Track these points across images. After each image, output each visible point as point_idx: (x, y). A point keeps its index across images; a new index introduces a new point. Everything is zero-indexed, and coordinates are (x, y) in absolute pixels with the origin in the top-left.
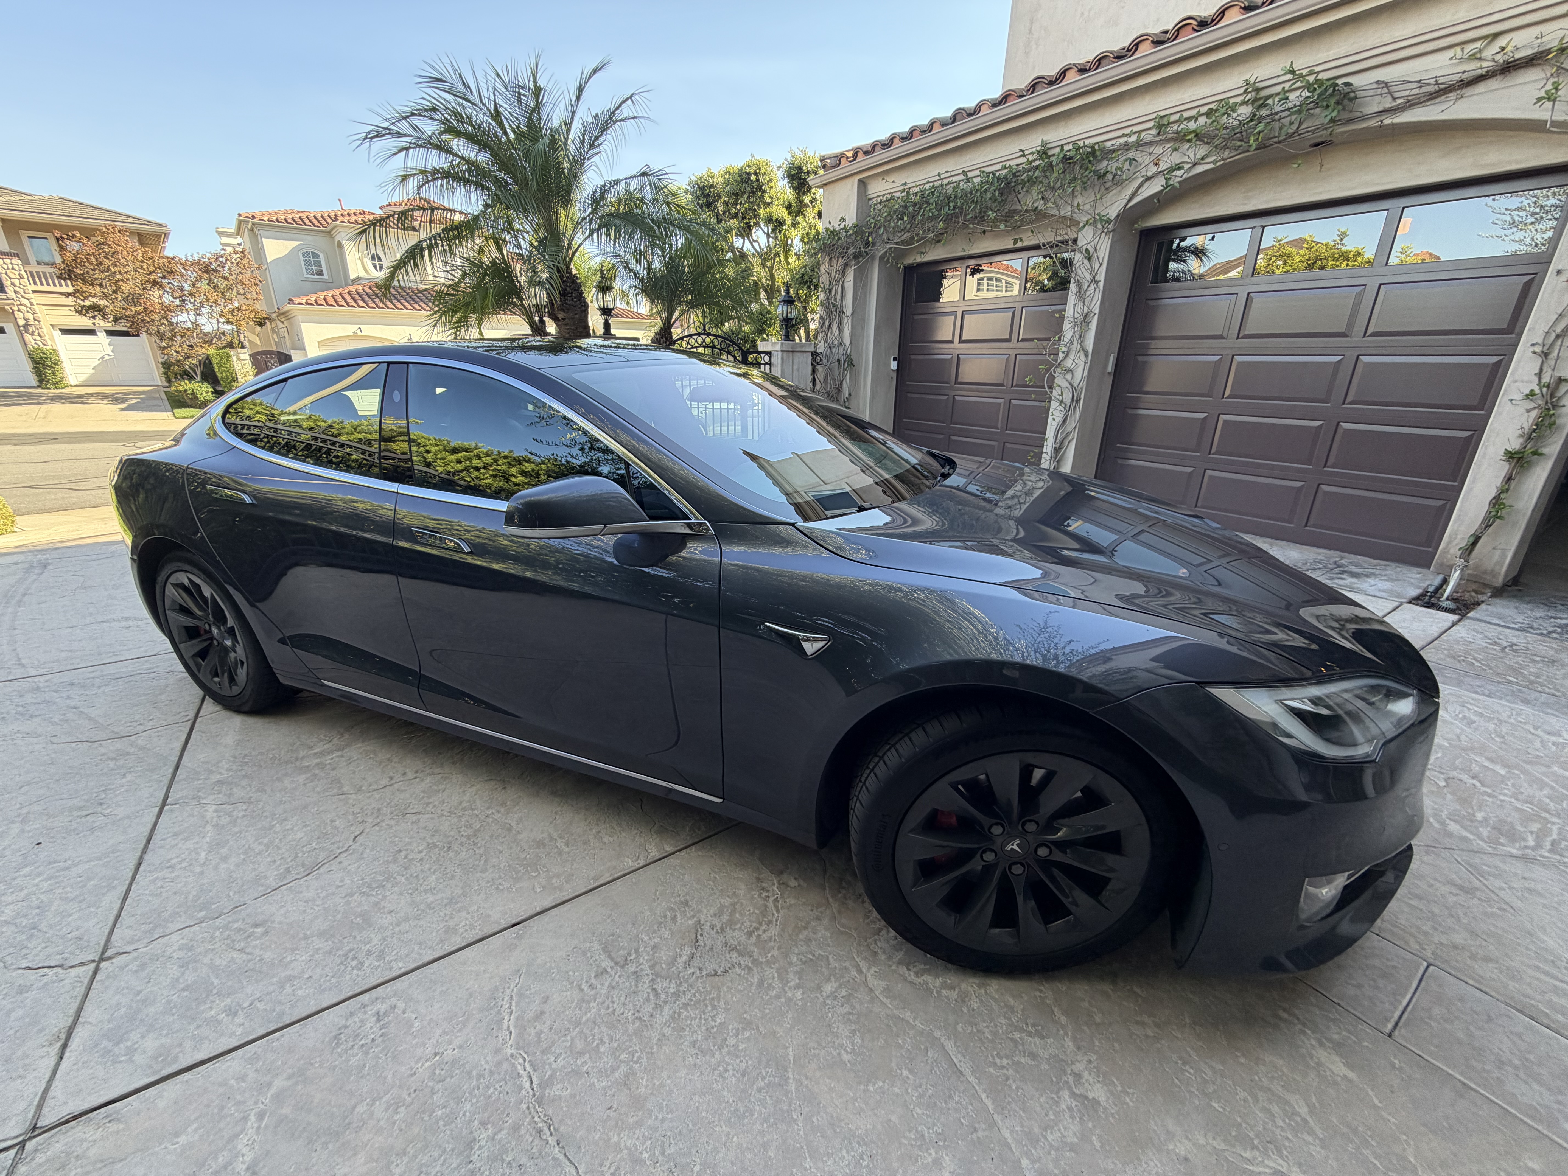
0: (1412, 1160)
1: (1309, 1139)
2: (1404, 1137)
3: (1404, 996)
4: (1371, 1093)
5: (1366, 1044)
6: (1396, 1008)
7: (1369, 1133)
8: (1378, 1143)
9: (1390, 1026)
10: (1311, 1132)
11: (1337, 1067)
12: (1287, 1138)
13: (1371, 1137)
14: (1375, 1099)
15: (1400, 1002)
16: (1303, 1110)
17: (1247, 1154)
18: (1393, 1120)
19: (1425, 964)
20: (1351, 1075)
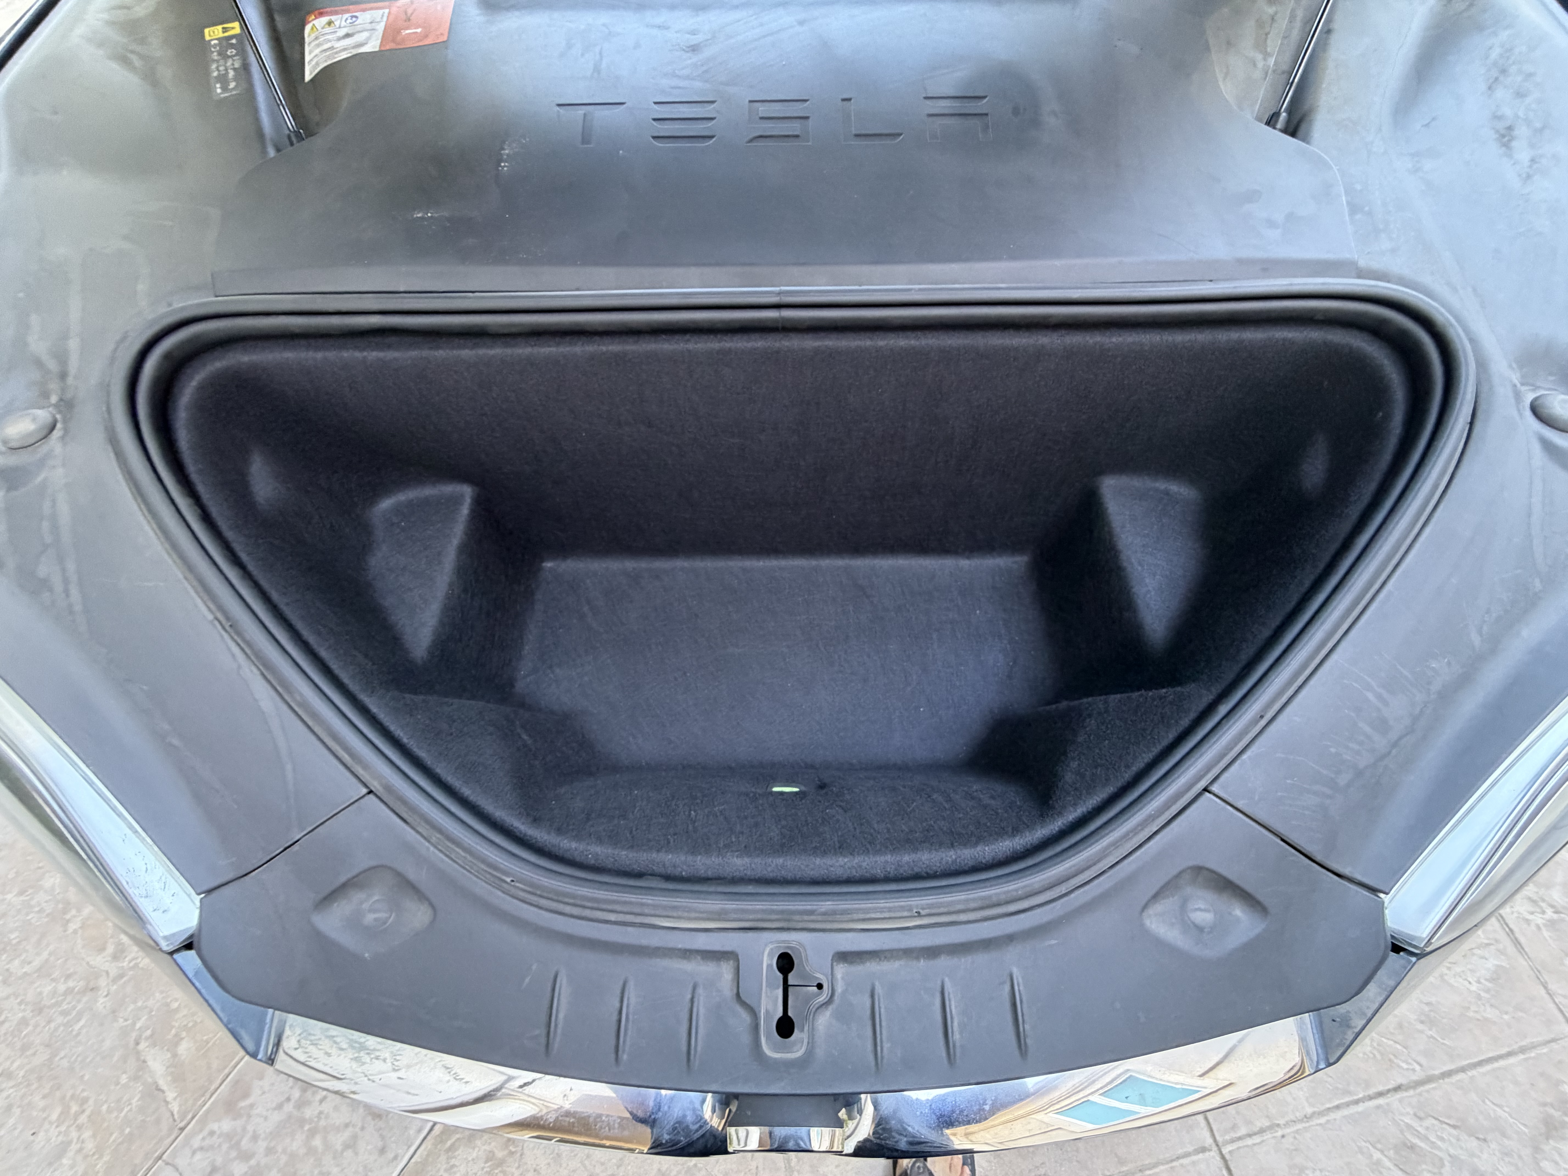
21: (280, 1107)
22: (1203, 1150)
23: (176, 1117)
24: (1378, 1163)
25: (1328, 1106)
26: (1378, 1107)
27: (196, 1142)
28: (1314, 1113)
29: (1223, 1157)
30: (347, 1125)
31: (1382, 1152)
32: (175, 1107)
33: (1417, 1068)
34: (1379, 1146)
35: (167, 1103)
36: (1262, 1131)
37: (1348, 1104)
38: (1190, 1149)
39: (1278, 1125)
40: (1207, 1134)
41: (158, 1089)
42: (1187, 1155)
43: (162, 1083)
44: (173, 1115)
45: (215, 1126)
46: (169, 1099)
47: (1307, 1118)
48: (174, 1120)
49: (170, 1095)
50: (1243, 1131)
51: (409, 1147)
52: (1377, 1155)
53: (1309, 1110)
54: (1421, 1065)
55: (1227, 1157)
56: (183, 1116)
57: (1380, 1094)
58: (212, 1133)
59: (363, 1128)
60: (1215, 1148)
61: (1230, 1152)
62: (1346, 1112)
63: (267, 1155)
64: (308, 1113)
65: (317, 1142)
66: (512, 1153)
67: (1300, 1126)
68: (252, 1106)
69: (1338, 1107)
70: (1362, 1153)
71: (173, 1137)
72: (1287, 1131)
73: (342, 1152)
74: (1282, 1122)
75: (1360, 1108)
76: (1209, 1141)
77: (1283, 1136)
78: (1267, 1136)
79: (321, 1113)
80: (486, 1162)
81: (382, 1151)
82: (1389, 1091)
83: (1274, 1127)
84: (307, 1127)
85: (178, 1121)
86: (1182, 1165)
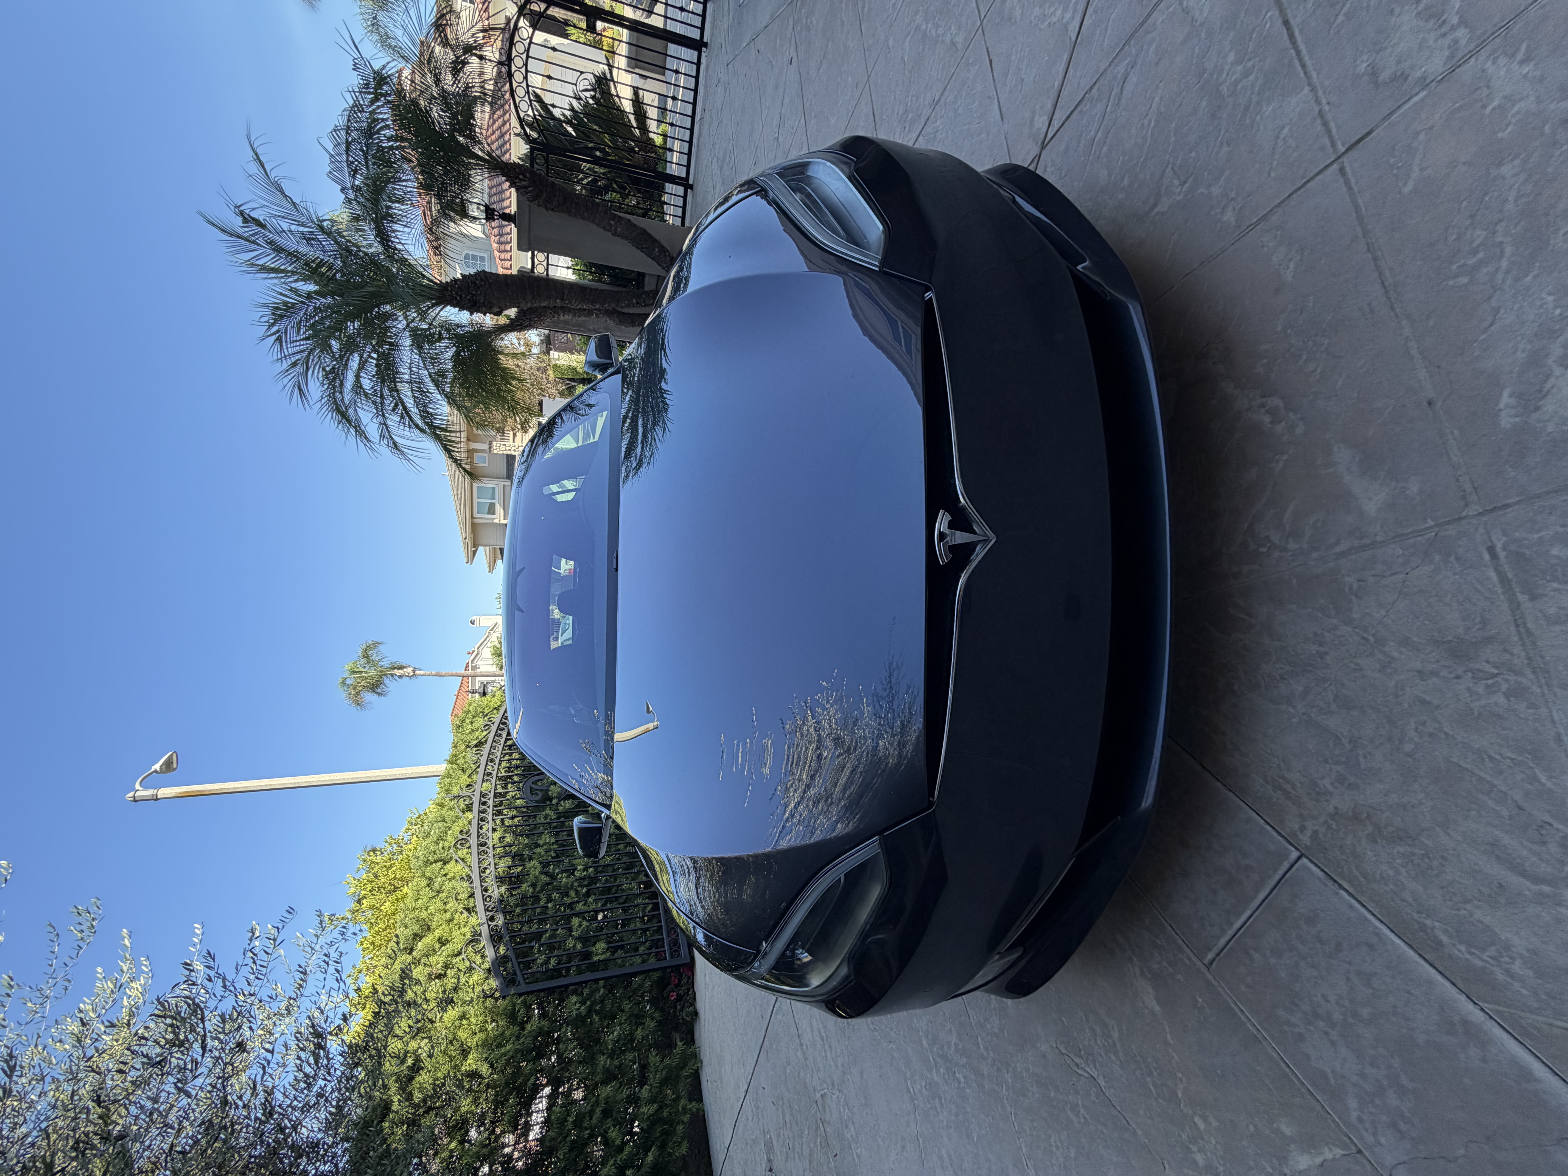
0: (1180, 1095)
1: (1114, 1058)
2: (1180, 1075)
3: (1238, 916)
4: (1167, 1029)
5: (1179, 977)
6: (1224, 932)
7: (1155, 1065)
8: (1159, 1074)
9: (1210, 956)
10: (1116, 1054)
11: (1149, 999)
12: (1101, 1055)
13: (1155, 1068)
14: (1169, 1037)
15: (1232, 924)
16: (1116, 1034)
17: (1077, 1060)
18: (1176, 1058)
19: (1295, 854)
20: (1157, 1009)
21: (1333, 1044)
22: (1342, 170)
23: (1346, 1153)
24: (1346, 15)
25: (1302, 75)
26: (1301, 33)
27: (1370, 1139)
28: (1309, 84)
29: (1348, 150)
30: (1348, 979)
31: (1337, 16)
32: (1339, 1152)
33: (1269, 14)
34: (1332, 20)
35: (1333, 1160)
36: (1325, 124)
37: (1300, 59)
38: (1342, 181)
39: (1320, 111)
40: (1331, 169)
41: (1322, 1165)
42: (1347, 183)
43: (1318, 1160)
44: (1345, 1155)
45: (1354, 1114)
46: (1331, 1156)
47: (1313, 89)
48: (1349, 1155)
49: (1328, 1155)
50: (1327, 141)
51: (1366, 919)
52: (1341, 18)
53: (1307, 89)
54: (1267, 13)
55: (1347, 146)
56: (1344, 1146)
57: (1291, 36)
58: (1360, 1120)
59: (1350, 963)
60: (1340, 160)
61: (1343, 145)
62: (1306, 58)
63: (1378, 1067)
64: (1337, 1016)
65: (1365, 1012)
66: (1369, 817)
67: (1320, 93)
68: (1333, 1072)
69: (1303, 66)
70: (1339, 31)
71: (1365, 1162)
72: (1324, 101)
73: (1373, 988)
74: (1317, 109)
75: (1303, 48)
76: (1335, 166)
77: (1329, 103)
78: (1329, 117)
79: (1337, 1003)
80: (1376, 842)
81: (1371, 947)
82: (1288, 30)
83: (1321, 114)
84: (1351, 1020)
85: (1349, 1152)
86: (1356, 184)
